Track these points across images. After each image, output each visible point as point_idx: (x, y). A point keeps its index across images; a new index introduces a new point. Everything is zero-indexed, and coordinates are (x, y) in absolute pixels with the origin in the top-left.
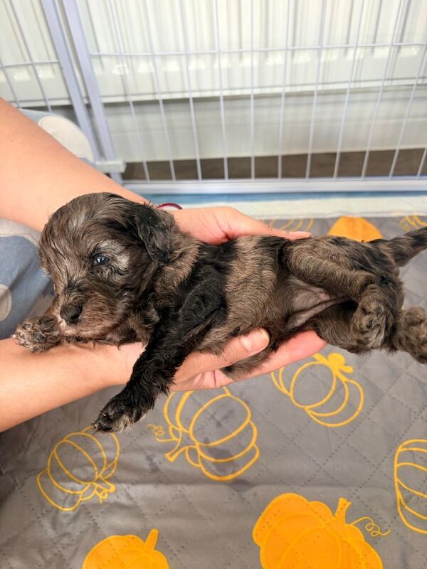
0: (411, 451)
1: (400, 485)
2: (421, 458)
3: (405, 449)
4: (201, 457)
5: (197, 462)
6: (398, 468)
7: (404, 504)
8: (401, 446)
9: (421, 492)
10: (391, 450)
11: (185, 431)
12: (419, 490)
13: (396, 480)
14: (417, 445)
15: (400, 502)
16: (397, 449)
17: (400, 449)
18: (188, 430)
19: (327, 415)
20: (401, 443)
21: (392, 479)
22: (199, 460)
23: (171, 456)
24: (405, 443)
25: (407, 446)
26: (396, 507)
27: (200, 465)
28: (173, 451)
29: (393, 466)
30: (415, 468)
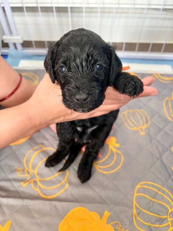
0: (144, 188)
1: (136, 206)
2: (148, 191)
3: (141, 186)
4: (39, 186)
5: (36, 188)
6: (136, 196)
7: (136, 215)
8: (139, 185)
9: (145, 210)
10: (133, 187)
11: (33, 171)
12: (145, 209)
13: (135, 202)
14: (147, 185)
15: (135, 215)
16: (136, 186)
17: (138, 186)
18: (34, 171)
19: (104, 167)
20: (139, 183)
21: (132, 202)
22: (38, 187)
23: (24, 184)
24: (141, 183)
25: (141, 185)
26: (132, 217)
27: (38, 190)
28: (25, 181)
29: (133, 195)
30: (144, 197)
